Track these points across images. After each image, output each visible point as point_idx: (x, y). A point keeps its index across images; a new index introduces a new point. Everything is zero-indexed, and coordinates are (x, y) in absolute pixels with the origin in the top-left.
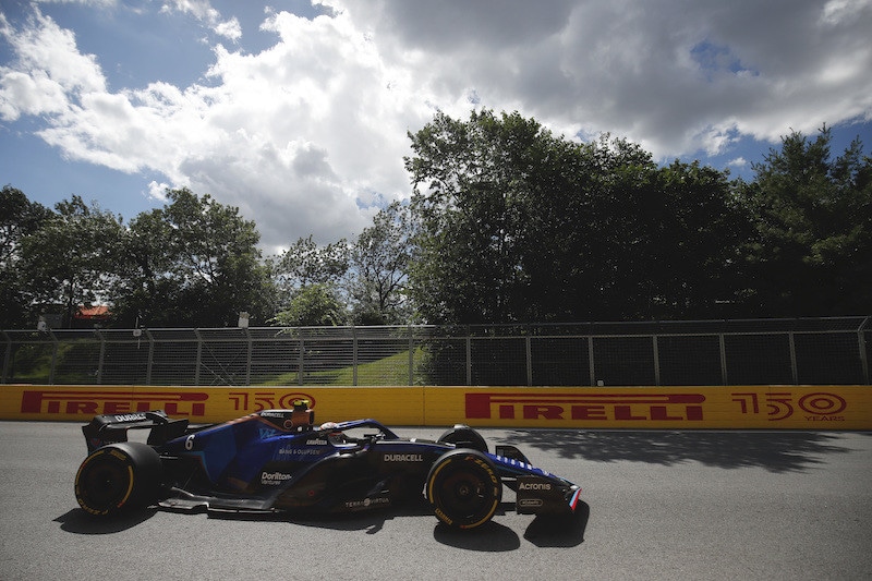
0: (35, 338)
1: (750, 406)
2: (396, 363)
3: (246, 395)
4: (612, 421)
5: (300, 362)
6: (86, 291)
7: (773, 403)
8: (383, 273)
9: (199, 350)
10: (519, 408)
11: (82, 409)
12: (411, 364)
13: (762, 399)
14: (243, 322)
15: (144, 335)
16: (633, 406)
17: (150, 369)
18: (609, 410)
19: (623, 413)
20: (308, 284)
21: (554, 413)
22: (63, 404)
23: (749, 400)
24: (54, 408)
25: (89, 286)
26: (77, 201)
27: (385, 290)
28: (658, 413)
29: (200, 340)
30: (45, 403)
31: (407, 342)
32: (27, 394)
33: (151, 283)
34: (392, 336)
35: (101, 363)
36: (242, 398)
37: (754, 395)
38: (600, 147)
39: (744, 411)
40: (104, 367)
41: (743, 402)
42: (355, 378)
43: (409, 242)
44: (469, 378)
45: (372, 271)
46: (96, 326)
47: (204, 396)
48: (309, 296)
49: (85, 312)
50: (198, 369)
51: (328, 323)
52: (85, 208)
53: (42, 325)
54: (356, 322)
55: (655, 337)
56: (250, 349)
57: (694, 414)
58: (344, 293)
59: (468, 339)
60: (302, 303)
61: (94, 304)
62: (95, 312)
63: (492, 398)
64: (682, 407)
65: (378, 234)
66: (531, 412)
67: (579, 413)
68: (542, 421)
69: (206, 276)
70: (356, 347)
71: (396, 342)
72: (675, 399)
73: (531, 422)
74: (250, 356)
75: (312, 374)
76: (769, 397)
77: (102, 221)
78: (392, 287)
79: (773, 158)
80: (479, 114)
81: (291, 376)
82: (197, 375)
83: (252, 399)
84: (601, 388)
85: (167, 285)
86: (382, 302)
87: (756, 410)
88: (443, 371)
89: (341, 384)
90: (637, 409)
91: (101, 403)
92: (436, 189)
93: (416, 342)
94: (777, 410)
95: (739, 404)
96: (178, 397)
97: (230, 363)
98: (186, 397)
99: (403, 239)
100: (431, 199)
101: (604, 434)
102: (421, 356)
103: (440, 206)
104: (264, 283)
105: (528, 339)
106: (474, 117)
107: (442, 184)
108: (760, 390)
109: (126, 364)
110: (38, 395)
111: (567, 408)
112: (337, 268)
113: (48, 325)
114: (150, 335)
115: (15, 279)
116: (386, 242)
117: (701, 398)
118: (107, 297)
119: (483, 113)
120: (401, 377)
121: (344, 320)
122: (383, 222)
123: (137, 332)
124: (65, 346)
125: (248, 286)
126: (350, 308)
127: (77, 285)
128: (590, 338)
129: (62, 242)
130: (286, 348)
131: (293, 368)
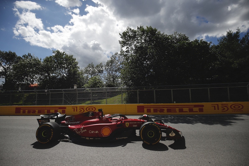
0: (18, 93)
1: (216, 108)
2: (118, 98)
3: (77, 107)
4: (178, 113)
5: (91, 98)
6: (32, 80)
7: (223, 107)
8: (114, 73)
9: (63, 95)
10: (152, 109)
11: (32, 112)
12: (122, 98)
13: (220, 106)
14: (75, 87)
15: (48, 91)
16: (184, 108)
17: (50, 101)
18: (177, 109)
19: (181, 110)
20: (93, 76)
21: (162, 111)
22: (27, 111)
23: (216, 106)
24: (24, 112)
25: (32, 78)
26: (29, 55)
27: (114, 78)
28: (191, 110)
29: (64, 93)
30: (22, 111)
31: (121, 92)
32: (16, 108)
33: (49, 77)
34: (117, 90)
35: (37, 99)
36: (75, 108)
37: (218, 105)
38: (174, 36)
39: (215, 109)
40: (37, 100)
41: (215, 107)
42: (107, 102)
43: (121, 64)
44: (138, 101)
45: (110, 72)
46: (35, 89)
47: (65, 108)
48: (93, 80)
49: (32, 85)
50: (63, 101)
51: (98, 87)
52: (32, 57)
53: (20, 89)
54: (107, 86)
55: (190, 89)
56: (77, 94)
57: (201, 110)
58: (103, 79)
59: (138, 91)
60: (92, 82)
61: (34, 83)
62: (34, 85)
63: (145, 107)
64: (198, 108)
65: (112, 62)
66: (155, 111)
67: (169, 111)
68: (158, 113)
69: (65, 75)
70: (107, 94)
71: (117, 92)
72: (195, 106)
73: (156, 113)
74: (77, 97)
75: (95, 101)
76: (222, 105)
77: (35, 60)
78: (116, 77)
79: (224, 38)
80: (139, 27)
81: (89, 102)
82: (63, 102)
83: (78, 108)
84: (175, 104)
85: (54, 78)
86: (114, 81)
87: (218, 109)
88: (131, 100)
89: (103, 104)
90: (185, 109)
91: (37, 110)
92: (128, 49)
93: (123, 92)
94: (224, 109)
95: (214, 107)
96: (58, 108)
97: (72, 99)
98: (60, 108)
99: (119, 63)
100: (126, 52)
101: (176, 116)
102: (125, 96)
103: (129, 54)
104: (81, 76)
105: (154, 90)
106: (138, 28)
107: (129, 47)
108: (219, 103)
109: (43, 99)
110: (20, 109)
111: (165, 109)
112: (101, 72)
113: (22, 89)
114: (49, 91)
115: (12, 77)
116: (114, 64)
117: (203, 106)
118: (37, 81)
119: (141, 27)
120: (119, 102)
121: (103, 86)
122: (113, 58)
123: (46, 91)
124: (26, 95)
125: (76, 77)
126: (105, 83)
127: (29, 78)
128: (172, 90)
129: (24, 66)
130: (87, 94)
131: (89, 100)
